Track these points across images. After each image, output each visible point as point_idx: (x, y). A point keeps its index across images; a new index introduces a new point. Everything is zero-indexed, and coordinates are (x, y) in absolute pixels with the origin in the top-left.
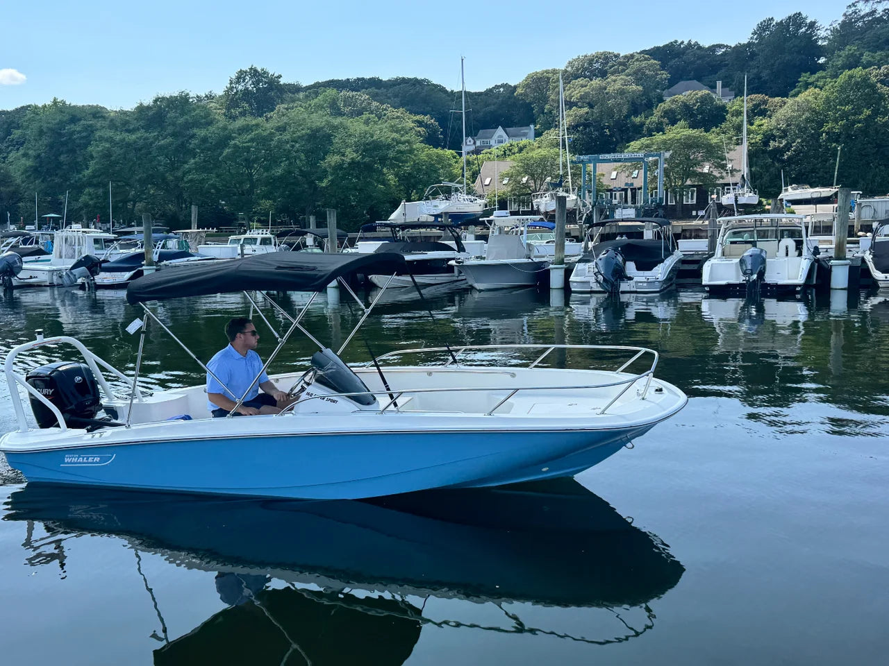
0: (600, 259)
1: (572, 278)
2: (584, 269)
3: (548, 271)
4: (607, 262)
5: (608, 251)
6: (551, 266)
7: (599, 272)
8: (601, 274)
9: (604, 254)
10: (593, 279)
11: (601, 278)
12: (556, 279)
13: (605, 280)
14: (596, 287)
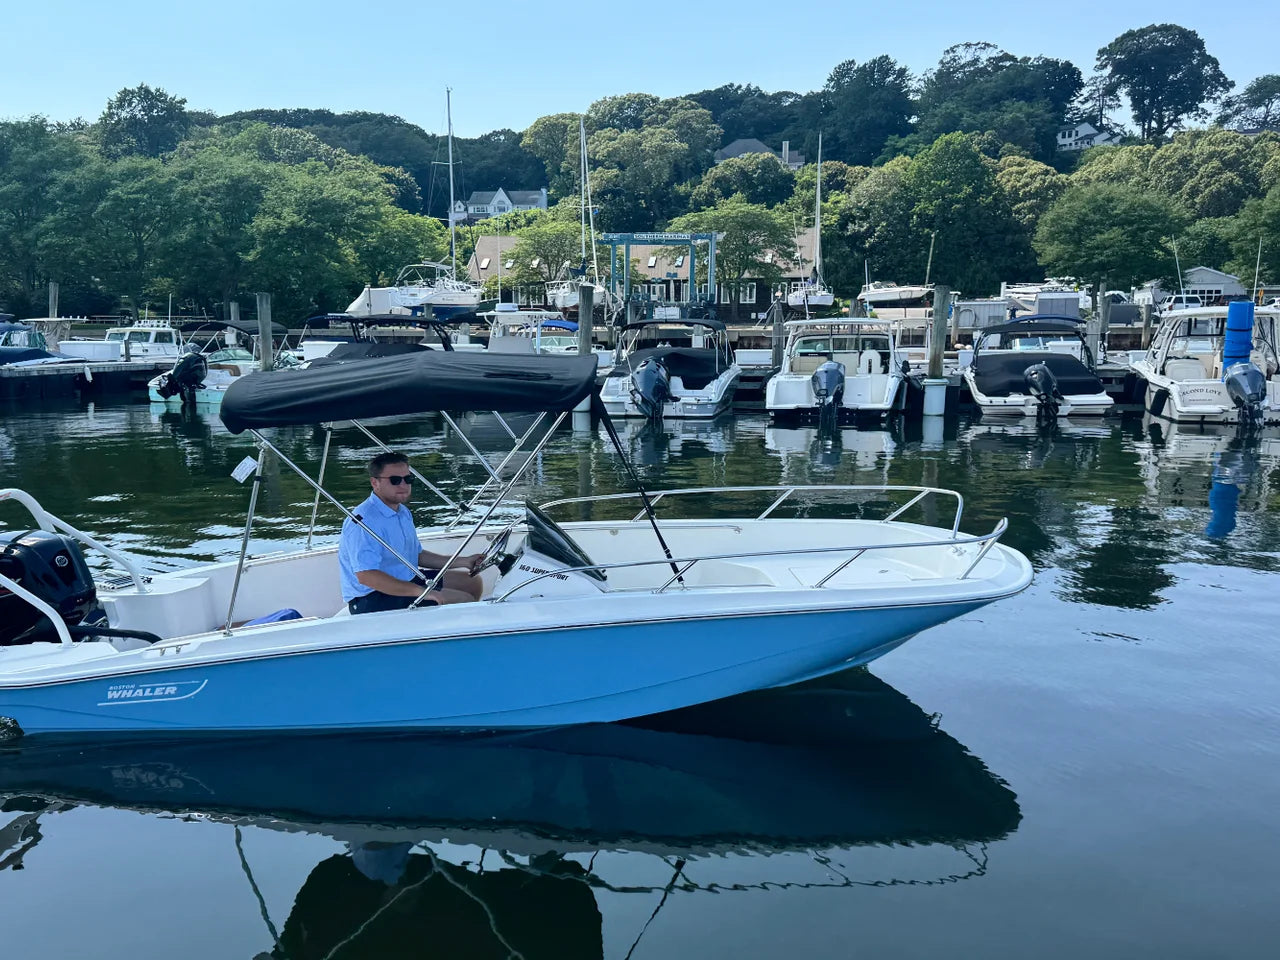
0: (638, 373)
1: (602, 397)
2: (617, 386)
4: (647, 376)
5: (647, 363)
7: (636, 390)
8: (639, 393)
9: (642, 366)
10: (628, 400)
11: (638, 397)
13: (643, 400)
14: (633, 411)
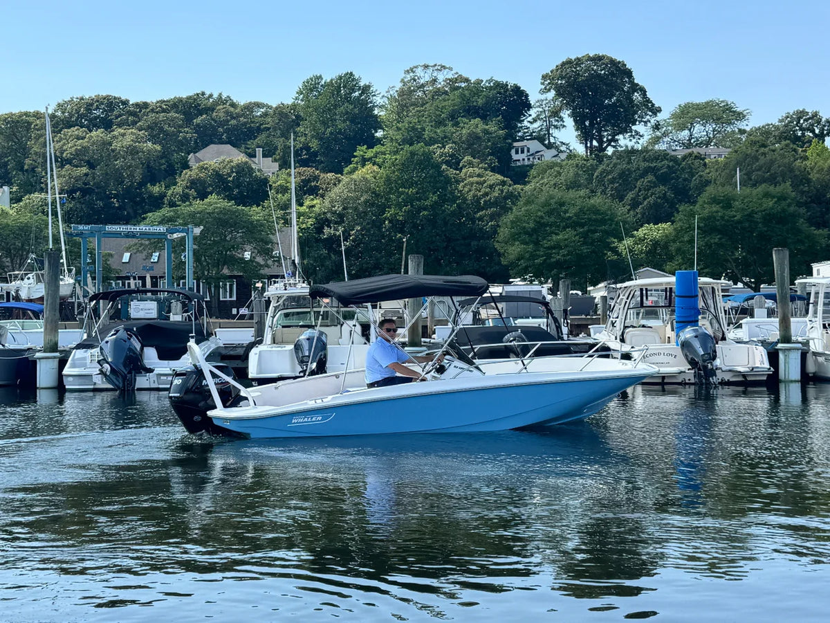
0: (107, 342)
1: (66, 371)
2: (84, 359)
3: (34, 363)
4: (117, 344)
5: (117, 331)
6: (38, 355)
7: (104, 359)
8: (108, 363)
9: (112, 335)
10: (95, 370)
11: (107, 367)
12: (45, 374)
13: (113, 370)
14: (100, 382)
